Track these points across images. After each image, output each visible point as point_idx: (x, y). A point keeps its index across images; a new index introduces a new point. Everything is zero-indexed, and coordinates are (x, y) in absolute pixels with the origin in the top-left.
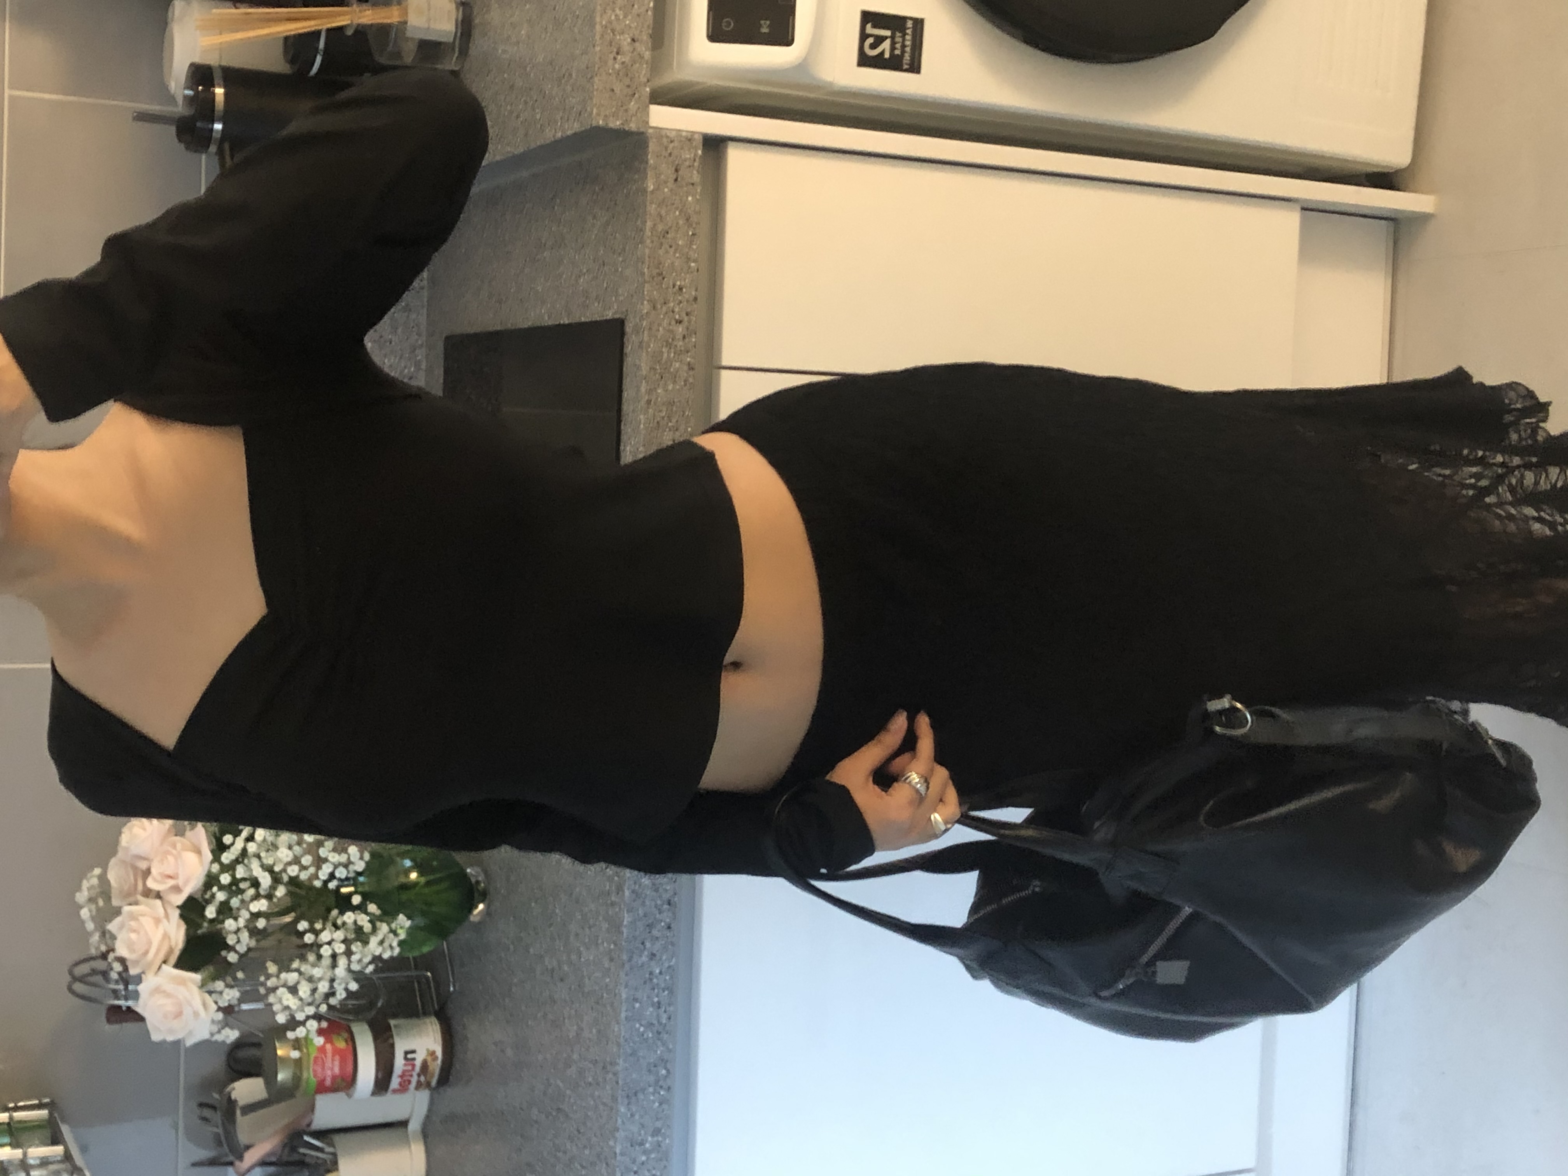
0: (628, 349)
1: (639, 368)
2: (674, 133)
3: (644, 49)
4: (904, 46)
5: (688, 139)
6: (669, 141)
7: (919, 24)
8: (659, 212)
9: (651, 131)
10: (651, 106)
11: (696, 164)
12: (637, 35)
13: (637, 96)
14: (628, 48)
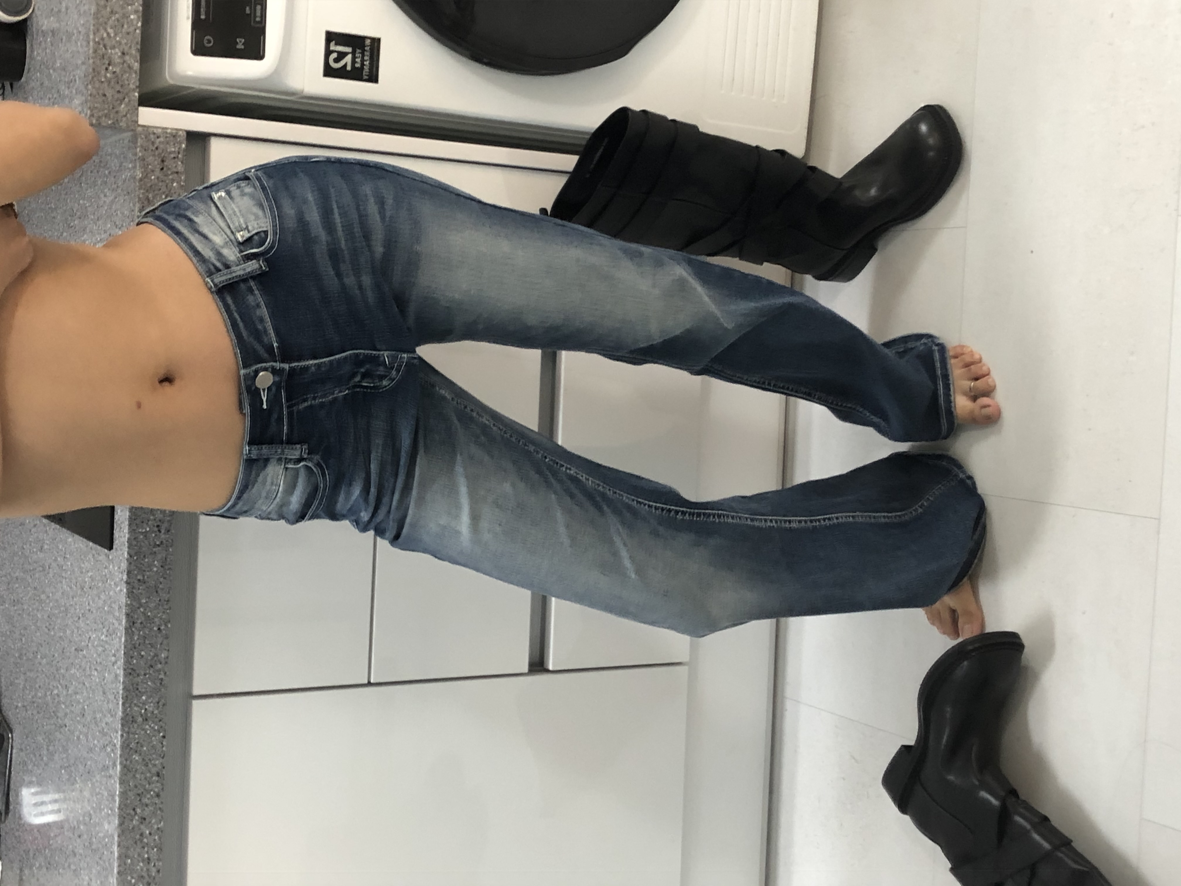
2: (160, 130)
3: (133, 62)
4: (363, 60)
5: (174, 135)
6: (156, 136)
7: (376, 42)
8: (148, 196)
9: (140, 129)
10: (142, 109)
11: (180, 156)
12: (126, 49)
13: (126, 100)
14: (118, 61)
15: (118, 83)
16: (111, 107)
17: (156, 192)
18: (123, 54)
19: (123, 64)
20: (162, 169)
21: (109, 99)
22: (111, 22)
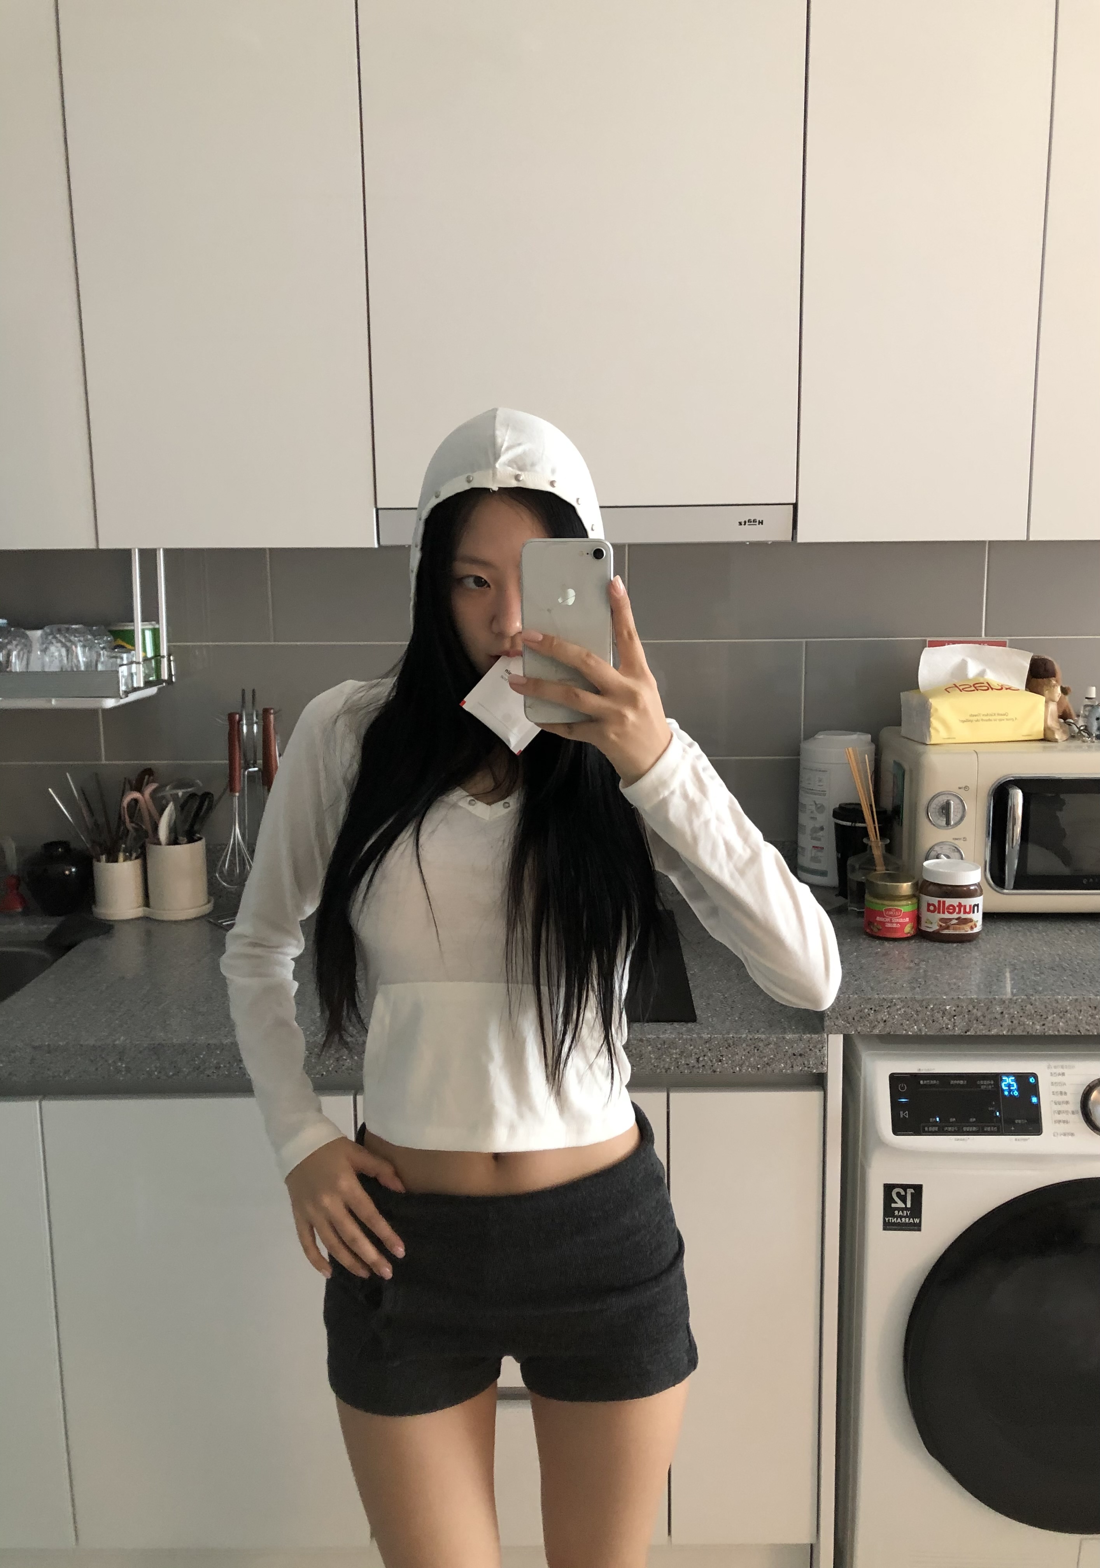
0: (676, 1025)
1: (664, 1033)
2: (825, 1052)
3: (879, 1029)
4: (901, 1217)
5: (822, 1062)
6: (820, 1049)
7: (917, 1227)
8: (771, 1044)
9: (826, 1036)
10: (842, 1036)
11: (806, 1068)
12: (888, 1024)
13: (848, 1025)
14: (879, 1017)
15: (861, 1018)
16: (841, 1013)
17: (775, 1050)
18: (885, 1021)
19: (877, 1021)
20: (794, 1055)
21: (848, 1012)
22: (909, 1011)
